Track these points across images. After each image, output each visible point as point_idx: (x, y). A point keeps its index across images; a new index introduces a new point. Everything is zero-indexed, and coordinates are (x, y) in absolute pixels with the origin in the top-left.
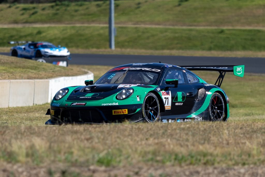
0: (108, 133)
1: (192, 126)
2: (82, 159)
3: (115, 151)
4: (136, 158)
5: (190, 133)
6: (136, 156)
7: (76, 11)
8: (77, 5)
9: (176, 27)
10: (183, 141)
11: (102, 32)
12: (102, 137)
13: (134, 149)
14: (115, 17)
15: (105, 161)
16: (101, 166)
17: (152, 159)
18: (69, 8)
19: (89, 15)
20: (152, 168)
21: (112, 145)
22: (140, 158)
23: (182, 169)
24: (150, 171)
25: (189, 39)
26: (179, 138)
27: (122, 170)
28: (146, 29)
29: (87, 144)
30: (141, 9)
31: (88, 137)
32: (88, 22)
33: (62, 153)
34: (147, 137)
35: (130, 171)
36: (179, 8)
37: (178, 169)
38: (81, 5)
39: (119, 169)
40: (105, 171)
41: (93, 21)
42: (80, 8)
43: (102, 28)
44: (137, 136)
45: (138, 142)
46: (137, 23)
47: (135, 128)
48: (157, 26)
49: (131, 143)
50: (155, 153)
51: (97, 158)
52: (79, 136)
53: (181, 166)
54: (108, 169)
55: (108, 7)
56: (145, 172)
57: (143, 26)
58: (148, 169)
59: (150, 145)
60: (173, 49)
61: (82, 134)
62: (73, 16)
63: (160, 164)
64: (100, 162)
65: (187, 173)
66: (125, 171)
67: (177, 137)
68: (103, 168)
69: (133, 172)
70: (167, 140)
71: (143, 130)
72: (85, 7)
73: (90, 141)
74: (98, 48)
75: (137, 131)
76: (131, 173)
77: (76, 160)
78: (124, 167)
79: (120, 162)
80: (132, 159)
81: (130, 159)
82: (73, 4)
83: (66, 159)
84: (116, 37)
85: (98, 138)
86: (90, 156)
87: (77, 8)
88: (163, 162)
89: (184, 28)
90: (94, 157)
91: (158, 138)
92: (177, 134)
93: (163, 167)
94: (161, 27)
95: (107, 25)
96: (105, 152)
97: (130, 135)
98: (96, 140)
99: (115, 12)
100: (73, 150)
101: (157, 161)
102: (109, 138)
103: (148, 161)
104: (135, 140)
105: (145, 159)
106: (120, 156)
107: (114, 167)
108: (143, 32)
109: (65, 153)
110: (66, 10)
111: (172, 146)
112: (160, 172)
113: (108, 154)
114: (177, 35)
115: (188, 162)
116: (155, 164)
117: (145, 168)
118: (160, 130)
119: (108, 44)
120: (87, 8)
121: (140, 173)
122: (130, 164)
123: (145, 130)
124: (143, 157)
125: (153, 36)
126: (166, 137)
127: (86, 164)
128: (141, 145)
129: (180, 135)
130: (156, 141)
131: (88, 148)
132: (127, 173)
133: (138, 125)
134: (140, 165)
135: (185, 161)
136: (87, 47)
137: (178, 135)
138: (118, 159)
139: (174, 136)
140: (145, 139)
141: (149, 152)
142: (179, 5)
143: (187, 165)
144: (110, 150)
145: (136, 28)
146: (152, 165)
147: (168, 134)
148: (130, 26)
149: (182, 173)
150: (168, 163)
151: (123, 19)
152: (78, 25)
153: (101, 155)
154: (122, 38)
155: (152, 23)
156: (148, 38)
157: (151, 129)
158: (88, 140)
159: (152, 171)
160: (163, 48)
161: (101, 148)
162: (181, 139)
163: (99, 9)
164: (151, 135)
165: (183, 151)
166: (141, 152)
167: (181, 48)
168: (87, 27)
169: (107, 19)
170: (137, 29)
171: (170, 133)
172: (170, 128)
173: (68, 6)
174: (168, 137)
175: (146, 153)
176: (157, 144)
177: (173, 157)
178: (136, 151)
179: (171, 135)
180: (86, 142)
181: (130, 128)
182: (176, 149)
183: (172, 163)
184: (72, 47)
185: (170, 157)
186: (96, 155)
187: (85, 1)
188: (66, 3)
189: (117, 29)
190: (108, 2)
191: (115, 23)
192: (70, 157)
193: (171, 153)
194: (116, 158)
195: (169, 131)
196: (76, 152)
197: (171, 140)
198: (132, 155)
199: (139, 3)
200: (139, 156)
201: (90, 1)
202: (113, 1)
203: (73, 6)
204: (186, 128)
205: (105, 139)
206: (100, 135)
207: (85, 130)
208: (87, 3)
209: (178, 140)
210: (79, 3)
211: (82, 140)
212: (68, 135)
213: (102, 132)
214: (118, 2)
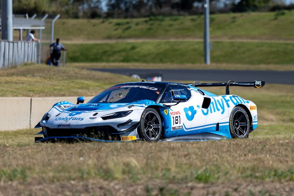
0: (205, 149)
1: (291, 142)
2: (179, 176)
3: (213, 168)
4: (234, 174)
5: (289, 149)
6: (235, 172)
7: (171, 26)
8: (172, 20)
9: (273, 41)
10: (282, 156)
11: (197, 46)
12: (200, 154)
13: (232, 166)
14: (211, 32)
15: (204, 178)
16: (199, 183)
17: (251, 175)
18: (163, 23)
19: (183, 29)
20: (251, 185)
21: (210, 160)
22: (239, 175)
23: (282, 185)
24: (249, 188)
25: (286, 53)
26: (278, 154)
27: (221, 186)
28: (242, 43)
29: (184, 160)
30: (237, 23)
31: (186, 153)
32: (184, 37)
33: (160, 170)
34: (246, 153)
35: (229, 187)
36: (275, 22)
37: (278, 185)
38: (175, 20)
39: (218, 186)
40: (203, 188)
41: (188, 36)
42: (175, 23)
43: (198, 43)
44: (236, 152)
45: (236, 158)
46: (233, 37)
47: (233, 144)
48: (254, 41)
49: (230, 159)
50: (254, 169)
51: (196, 175)
52: (176, 153)
53: (280, 182)
54: (206, 185)
55: (203, 21)
56: (244, 188)
57: (239, 40)
58: (247, 186)
59: (249, 161)
60: (269, 63)
61: (179, 150)
62: (167, 31)
63: (259, 181)
64: (199, 179)
65: (287, 189)
66: (223, 187)
67: (276, 153)
68: (201, 185)
69: (232, 188)
70: (266, 156)
71: (241, 145)
72: (179, 22)
73: (187, 158)
74: (193, 63)
75: (235, 147)
76: (230, 190)
77: (174, 177)
78: (223, 183)
79: (218, 178)
80: (231, 175)
81: (228, 176)
82: (167, 19)
83: (164, 175)
84: (212, 52)
85: (196, 154)
86: (188, 173)
87: (171, 22)
88: (262, 178)
89: (281, 42)
90: (192, 173)
91: (257, 154)
92: (275, 150)
93: (262, 183)
94: (257, 41)
95: (202, 40)
96: (204, 168)
97: (228, 151)
98: (194, 156)
99: (210, 26)
100: (170, 167)
101: (256, 177)
102: (207, 154)
103: (247, 177)
104: (234, 156)
105: (244, 175)
106: (219, 172)
107: (212, 184)
108: (239, 47)
109: (162, 170)
110: (160, 25)
111: (271, 162)
112: (259, 188)
113: (206, 170)
114: (273, 49)
115: (288, 178)
116: (254, 180)
117: (244, 185)
118: (258, 146)
119: (203, 59)
120: (182, 23)
121: (239, 190)
122: (229, 181)
123: (244, 146)
124: (242, 173)
125: (249, 50)
126: (264, 152)
127: (184, 180)
128: (240, 160)
129: (279, 150)
130: (255, 157)
131: (186, 164)
132: (225, 190)
133: (236, 141)
134: (239, 181)
135: (285, 177)
136: (182, 62)
137: (278, 150)
138: (216, 176)
139: (273, 152)
140: (243, 155)
141: (248, 169)
142: (276, 19)
143: (287, 181)
144: (208, 167)
145: (232, 43)
146: (251, 182)
147: (267, 149)
148: (226, 40)
149: (282, 190)
150: (267, 180)
151: (219, 33)
152: (173, 40)
153: (200, 172)
154: (217, 53)
155: (247, 37)
156: (244, 52)
157: (249, 145)
158: (185, 156)
159: (251, 188)
160: (260, 62)
161: (198, 163)
162: (280, 155)
163: (194, 23)
164: (249, 151)
165: (282, 167)
166: (239, 168)
167: (277, 63)
168: (182, 42)
169: (202, 34)
170: (232, 44)
171: (268, 148)
172: (268, 144)
173: (162, 20)
174: (266, 153)
175: (245, 170)
176: (256, 159)
177: (273, 173)
178: (234, 167)
179: (270, 151)
180: (183, 158)
181: (228, 144)
182: (275, 165)
183: (272, 179)
184: (166, 62)
185: (269, 173)
186: (194, 172)
187: (179, 15)
188: (160, 17)
189: (213, 44)
190: (203, 17)
191: (211, 38)
192: (167, 173)
193: (271, 169)
194: (214, 174)
195: (268, 147)
196: (173, 169)
197: (270, 156)
198: (231, 172)
199: (234, 18)
200: (238, 172)
201: (184, 15)
202: (208, 16)
203: (167, 21)
204: (285, 143)
205: (203, 155)
206: (197, 151)
207: (182, 146)
208: (181, 17)
209: (277, 156)
210: (174, 18)
211: (180, 157)
212: (165, 151)
213: (199, 148)
214: (213, 16)
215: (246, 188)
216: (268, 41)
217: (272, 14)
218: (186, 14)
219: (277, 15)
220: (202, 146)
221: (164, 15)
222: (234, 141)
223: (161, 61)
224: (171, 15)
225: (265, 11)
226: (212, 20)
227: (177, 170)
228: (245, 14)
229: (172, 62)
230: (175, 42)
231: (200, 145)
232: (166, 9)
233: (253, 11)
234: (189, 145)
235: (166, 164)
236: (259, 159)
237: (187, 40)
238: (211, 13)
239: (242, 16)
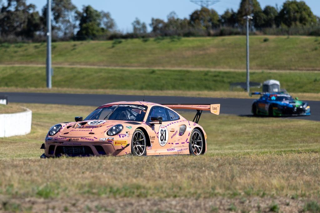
0: (46, 167)
1: (126, 161)
2: (22, 192)
3: (53, 184)
4: (73, 191)
5: (124, 167)
6: (74, 188)
7: (16, 52)
8: (16, 47)
9: (110, 68)
10: (117, 174)
11: (39, 72)
12: (41, 171)
13: (71, 182)
14: (52, 58)
15: (44, 193)
16: (40, 198)
17: (88, 192)
18: (8, 50)
19: (28, 56)
20: (89, 200)
21: (51, 177)
22: (77, 191)
23: (117, 201)
24: (86, 203)
25: (122, 79)
26: (114, 172)
27: (60, 202)
28: (81, 69)
29: (27, 177)
30: (77, 50)
31: (28, 170)
32: (27, 62)
33: (3, 186)
34: (83, 171)
35: (67, 202)
36: (113, 50)
37: (113, 201)
38: (20, 47)
39: (57, 201)
40: (44, 203)
41: (31, 62)
42: (19, 49)
43: (40, 68)
44: (74, 169)
45: (75, 175)
46: (73, 64)
47: (72, 163)
48: (92, 67)
49: (68, 176)
50: (91, 186)
51: (37, 191)
52: (19, 170)
53: (115, 198)
54: (47, 200)
55: (46, 48)
56: (82, 204)
57: (79, 66)
58: (85, 201)
59: (86, 178)
60: (107, 88)
61: (21, 167)
62: (12, 57)
63: (96, 197)
64: (40, 194)
65: (122, 205)
66: (63, 202)
67: (112, 171)
68: (42, 200)
69: (71, 203)
70: (102, 174)
71: (79, 164)
72: (24, 48)
73: (29, 175)
74: (36, 87)
75: (74, 165)
76: (69, 205)
77: (17, 193)
78: (62, 199)
79: (58, 194)
80: (69, 191)
81: (67, 191)
82: (13, 45)
83: (7, 191)
84: (53, 77)
85: (37, 172)
86: (30, 190)
87: (16, 49)
88: (98, 194)
89: (117, 68)
90: (33, 190)
91: (94, 172)
92: (111, 168)
93: (99, 199)
94: (96, 67)
95: (45, 66)
96: (45, 184)
97: (66, 169)
98: (35, 174)
99: (52, 54)
100: (13, 183)
101: (93, 194)
102: (48, 172)
103: (84, 193)
104: (72, 174)
105: (81, 191)
106: (58, 188)
107: (52, 199)
108: (79, 73)
109: (6, 186)
110: (6, 51)
111: (107, 180)
112: (95, 203)
113: (47, 186)
114: (111, 75)
115: (122, 194)
116: (91, 196)
117: (82, 200)
118: (95, 164)
119: (45, 83)
120: (26, 50)
121: (77, 205)
122: (68, 196)
123: (82, 164)
124: (80, 189)
125: (88, 76)
126: (101, 170)
127: (26, 195)
128: (78, 178)
129: (115, 168)
130: (92, 174)
131: (28, 181)
132: (64, 204)
133: (75, 160)
134: (77, 197)
135: (120, 193)
136: (25, 86)
137: (113, 169)
138: (56, 192)
139: (109, 170)
140: (81, 173)
141: (85, 185)
142: (113, 47)
143: (122, 197)
144: (49, 183)
145: (72, 68)
146: (88, 197)
147: (103, 168)
148: (66, 66)
149: (116, 205)
150: (104, 196)
151: (60, 59)
152: (17, 65)
153: (41, 188)
154: (58, 78)
155: (87, 63)
156: (83, 78)
157: (87, 163)
158: (27, 173)
159: (88, 203)
160: (98, 87)
161: (40, 180)
162: (116, 173)
163: (37, 50)
164: (87, 169)
165: (117, 184)
166: (78, 184)
167: (114, 88)
168: (26, 68)
169: (45, 60)
170: (73, 70)
171: (105, 167)
172: (105, 163)
173: (8, 47)
174: (103, 171)
175: (83, 186)
176: (93, 177)
177: (108, 190)
178: (73, 183)
179: (107, 169)
180: (25, 175)
181: (67, 162)
182: (111, 182)
183: (107, 195)
184: (12, 86)
185: (105, 190)
186: (36, 188)
187: (24, 42)
188: (6, 44)
189: (54, 69)
190: (45, 44)
191: (53, 64)
192: (10, 189)
193: (106, 186)
194: (54, 190)
195: (104, 165)
196: (16, 185)
197: (106, 174)
198: (69, 188)
199: (75, 45)
200: (76, 189)
201: (28, 43)
202: (50, 44)
203: (12, 48)
204: (120, 162)
205: (44, 172)
206: (38, 168)
207: (24, 164)
208: (25, 45)
209: (113, 174)
210: (19, 45)
211: (22, 174)
212: (9, 168)
213: (40, 166)
214: (55, 44)
215: (83, 204)
216: (105, 67)
217: (110, 43)
218: (30, 41)
219: (115, 43)
220: (43, 164)
221: (10, 42)
222: (73, 159)
223: (6, 85)
224: (16, 42)
225: (103, 40)
226: (54, 48)
227: (20, 186)
228: (85, 42)
229: (17, 86)
230: (19, 67)
231: (42, 163)
232: (11, 37)
233: (92, 39)
234: (31, 162)
235: (10, 180)
236: (97, 176)
237: (31, 65)
238: (53, 41)
239: (81, 44)
